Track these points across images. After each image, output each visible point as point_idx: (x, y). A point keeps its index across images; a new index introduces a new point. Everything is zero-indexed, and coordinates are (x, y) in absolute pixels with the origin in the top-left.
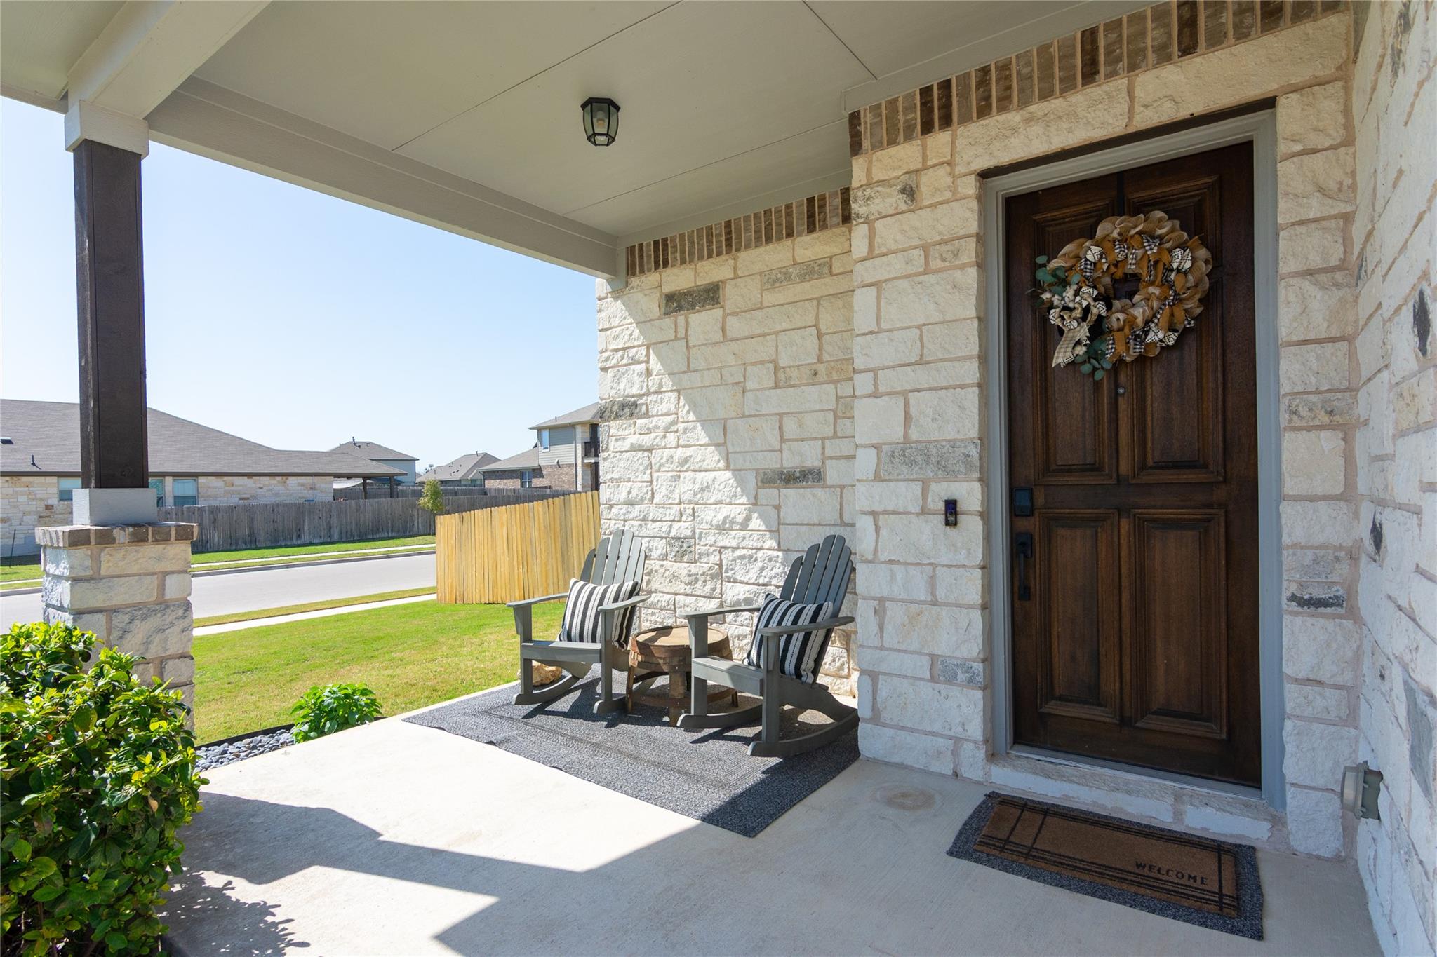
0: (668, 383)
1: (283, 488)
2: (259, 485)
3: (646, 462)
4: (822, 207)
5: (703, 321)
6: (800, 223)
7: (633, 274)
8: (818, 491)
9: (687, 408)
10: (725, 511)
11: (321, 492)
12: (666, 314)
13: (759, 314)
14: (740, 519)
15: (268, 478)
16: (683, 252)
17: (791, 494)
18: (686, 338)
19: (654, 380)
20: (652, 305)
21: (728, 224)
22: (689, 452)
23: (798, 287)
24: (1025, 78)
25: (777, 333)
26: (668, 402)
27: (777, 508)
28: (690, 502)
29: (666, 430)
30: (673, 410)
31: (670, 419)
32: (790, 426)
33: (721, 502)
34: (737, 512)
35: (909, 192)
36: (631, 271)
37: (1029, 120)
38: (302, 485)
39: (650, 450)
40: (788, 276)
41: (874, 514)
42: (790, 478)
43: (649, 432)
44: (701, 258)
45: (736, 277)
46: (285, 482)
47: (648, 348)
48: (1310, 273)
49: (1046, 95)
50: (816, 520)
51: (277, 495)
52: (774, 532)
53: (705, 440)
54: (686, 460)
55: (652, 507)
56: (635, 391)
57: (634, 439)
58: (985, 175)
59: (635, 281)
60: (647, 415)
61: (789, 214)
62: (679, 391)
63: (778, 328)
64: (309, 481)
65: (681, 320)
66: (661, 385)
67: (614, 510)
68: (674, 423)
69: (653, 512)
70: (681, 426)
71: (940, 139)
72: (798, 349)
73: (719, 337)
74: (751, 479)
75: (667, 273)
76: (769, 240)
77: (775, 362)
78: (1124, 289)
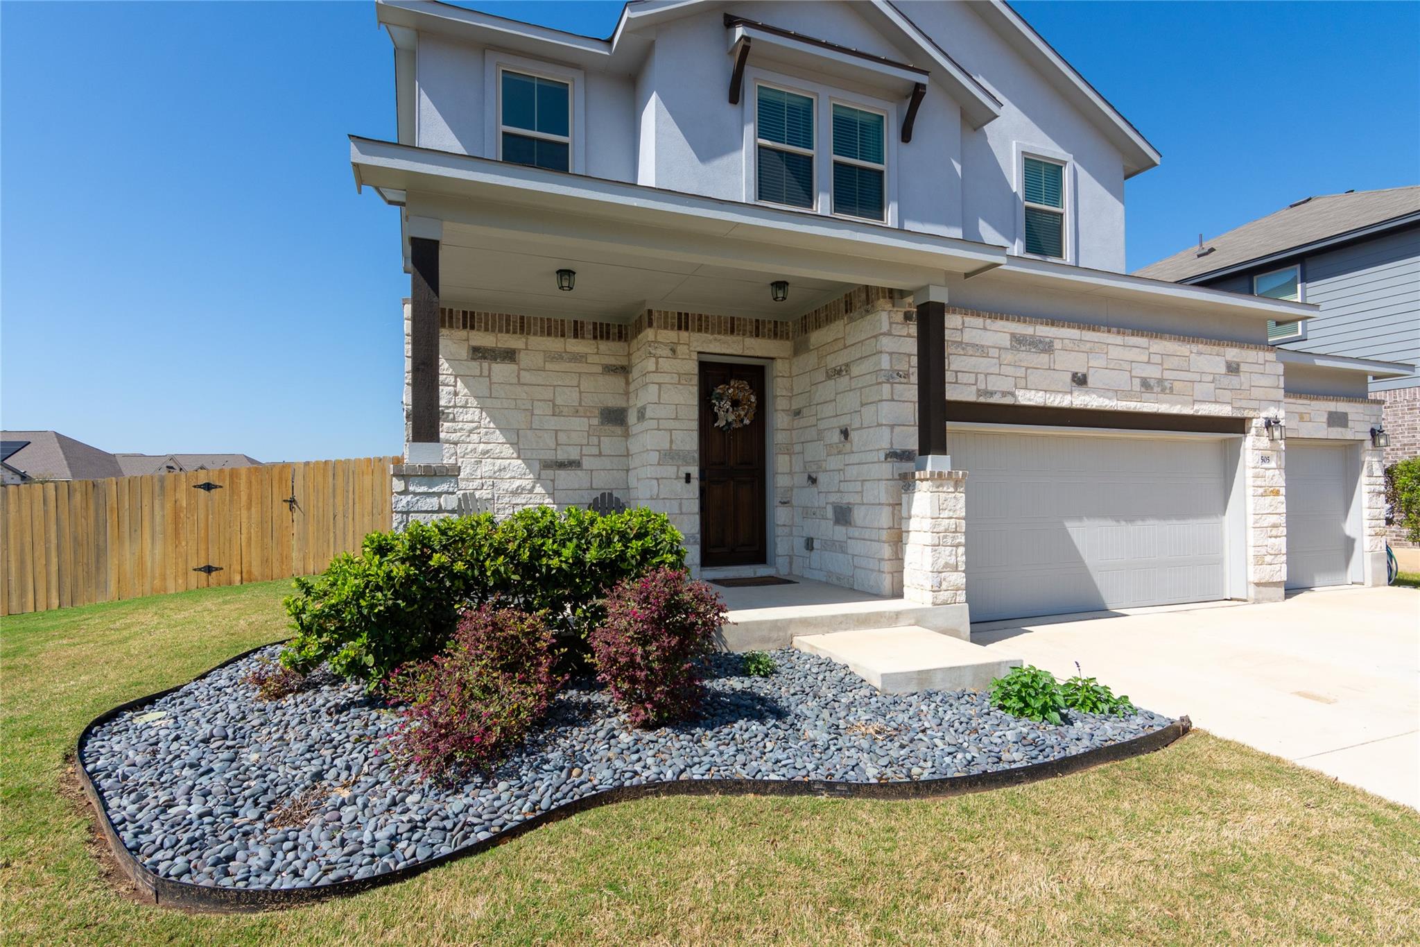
0: (473, 402)
3: (452, 451)
4: (582, 327)
5: (501, 370)
6: (569, 328)
7: (444, 326)
8: (579, 472)
9: (488, 419)
10: (517, 483)
12: (473, 359)
13: (542, 373)
14: (529, 487)
16: (486, 324)
17: (562, 473)
18: (489, 376)
19: (460, 400)
20: (464, 353)
21: (522, 318)
22: (489, 447)
23: (568, 364)
24: (713, 324)
25: (555, 386)
26: (473, 414)
27: (553, 481)
28: (490, 477)
29: (471, 432)
30: (476, 419)
31: (476, 424)
32: (562, 437)
33: (514, 478)
34: (527, 483)
35: (673, 351)
36: (442, 324)
37: (715, 340)
39: (456, 444)
40: (561, 357)
41: (657, 479)
42: (561, 465)
43: (455, 431)
44: (501, 331)
45: (527, 349)
47: (456, 377)
48: (783, 410)
49: (719, 333)
50: (577, 487)
52: (551, 494)
53: (504, 440)
54: (488, 452)
58: (699, 353)
59: (445, 331)
60: (454, 420)
61: (563, 325)
62: (481, 409)
63: (555, 383)
65: (485, 365)
66: (467, 403)
68: (477, 428)
70: (483, 431)
71: (684, 335)
72: (567, 397)
73: (515, 381)
74: (537, 466)
75: (473, 334)
76: (549, 334)
77: (553, 401)
78: (735, 403)
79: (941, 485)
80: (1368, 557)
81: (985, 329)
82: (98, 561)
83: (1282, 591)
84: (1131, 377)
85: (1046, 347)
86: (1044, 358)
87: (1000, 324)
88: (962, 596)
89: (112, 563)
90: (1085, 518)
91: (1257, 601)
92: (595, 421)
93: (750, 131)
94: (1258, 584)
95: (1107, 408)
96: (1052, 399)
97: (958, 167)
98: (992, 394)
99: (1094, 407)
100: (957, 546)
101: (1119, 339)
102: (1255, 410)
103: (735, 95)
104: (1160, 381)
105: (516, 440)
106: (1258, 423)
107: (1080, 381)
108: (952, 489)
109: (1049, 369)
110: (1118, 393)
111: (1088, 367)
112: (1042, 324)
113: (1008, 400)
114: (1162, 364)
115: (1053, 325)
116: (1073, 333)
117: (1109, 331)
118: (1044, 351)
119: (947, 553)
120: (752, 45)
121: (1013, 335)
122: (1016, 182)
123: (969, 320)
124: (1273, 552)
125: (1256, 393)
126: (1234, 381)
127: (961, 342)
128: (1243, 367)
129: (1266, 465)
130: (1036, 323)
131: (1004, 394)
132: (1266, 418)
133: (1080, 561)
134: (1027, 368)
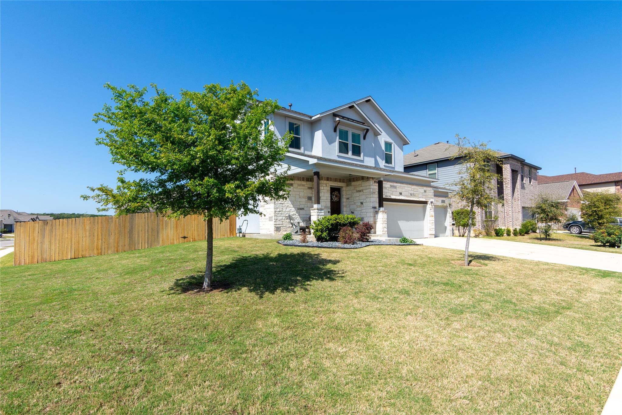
6: (302, 180)
8: (304, 211)
9: (288, 199)
10: (293, 213)
17: (301, 211)
21: (294, 176)
22: (288, 205)
23: (302, 187)
24: (333, 179)
25: (300, 192)
27: (299, 212)
28: (289, 211)
29: (285, 201)
32: (301, 203)
34: (295, 213)
35: (326, 185)
37: (333, 183)
39: (283, 204)
40: (300, 185)
45: (294, 183)
48: (344, 198)
49: (334, 181)
50: (304, 214)
52: (299, 215)
58: (330, 185)
67: (276, 213)
69: (283, 213)
71: (328, 182)
72: (302, 194)
73: (293, 190)
74: (297, 209)
77: (299, 195)
78: (336, 196)
79: (381, 213)
80: (449, 230)
82: (157, 235)
83: (434, 236)
84: (409, 193)
87: (388, 183)
88: (386, 233)
89: (161, 235)
90: (401, 221)
91: (430, 238)
92: (307, 199)
93: (338, 138)
94: (430, 234)
95: (405, 199)
96: (396, 197)
97: (373, 145)
98: (387, 196)
99: (403, 199)
100: (386, 224)
101: (407, 186)
102: (429, 199)
103: (335, 130)
104: (414, 194)
105: (293, 203)
106: (429, 202)
107: (401, 194)
109: (396, 192)
110: (407, 196)
111: (402, 191)
112: (394, 183)
113: (390, 198)
114: (414, 190)
115: (396, 183)
116: (400, 185)
117: (405, 184)
118: (395, 188)
119: (384, 225)
120: (340, 122)
121: (390, 185)
122: (383, 148)
124: (432, 228)
125: (429, 196)
126: (425, 194)
127: (385, 187)
128: (427, 191)
129: (431, 211)
131: (389, 196)
132: (431, 201)
133: (400, 229)
134: (393, 191)
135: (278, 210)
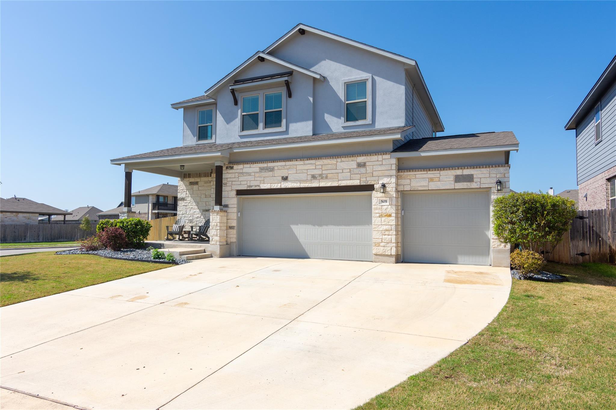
0: (190, 196)
1: (16, 218)
2: (5, 217)
3: (185, 208)
5: (195, 187)
7: (185, 178)
9: (192, 200)
10: (198, 215)
11: (33, 220)
12: (190, 185)
13: (203, 187)
15: (9, 213)
16: (193, 176)
18: (193, 189)
19: (187, 195)
20: (188, 183)
21: (200, 173)
22: (193, 206)
26: (190, 199)
27: (205, 215)
28: (192, 214)
29: (189, 203)
31: (190, 201)
32: (207, 203)
34: (199, 215)
36: (184, 177)
38: (25, 217)
39: (186, 206)
40: (207, 182)
42: (207, 211)
43: (186, 203)
44: (195, 177)
45: (201, 181)
46: (17, 216)
47: (187, 190)
51: (13, 221)
52: (204, 218)
53: (195, 205)
54: (192, 208)
55: (186, 215)
56: (184, 196)
57: (184, 204)
59: (185, 179)
60: (186, 200)
61: (208, 174)
63: (206, 189)
64: (28, 216)
65: (192, 186)
67: (180, 216)
69: (186, 216)
70: (191, 202)
73: (198, 189)
74: (202, 211)
75: (190, 179)
76: (205, 177)
77: (205, 194)
79: (213, 214)
81: (250, 167)
83: (394, 259)
84: (307, 175)
85: (272, 170)
86: (271, 173)
87: (255, 165)
90: (299, 225)
91: (375, 262)
93: (240, 111)
94: (376, 255)
95: (295, 187)
96: (273, 186)
97: (311, 99)
98: (252, 186)
99: (289, 187)
100: (217, 230)
101: (302, 162)
102: (375, 181)
103: (236, 103)
104: (320, 175)
105: (197, 205)
106: (376, 186)
107: (285, 179)
108: (216, 215)
109: (273, 177)
110: (300, 181)
111: (288, 174)
112: (270, 162)
113: (257, 188)
114: (322, 169)
115: (274, 162)
116: (283, 163)
117: (297, 161)
118: (271, 171)
119: (214, 231)
120: (236, 90)
121: (260, 168)
122: (342, 96)
123: (246, 166)
124: (386, 241)
125: (375, 174)
127: (242, 173)
128: (367, 164)
129: (383, 204)
130: (267, 163)
131: (256, 186)
132: (381, 184)
134: (264, 177)
135: (181, 213)
